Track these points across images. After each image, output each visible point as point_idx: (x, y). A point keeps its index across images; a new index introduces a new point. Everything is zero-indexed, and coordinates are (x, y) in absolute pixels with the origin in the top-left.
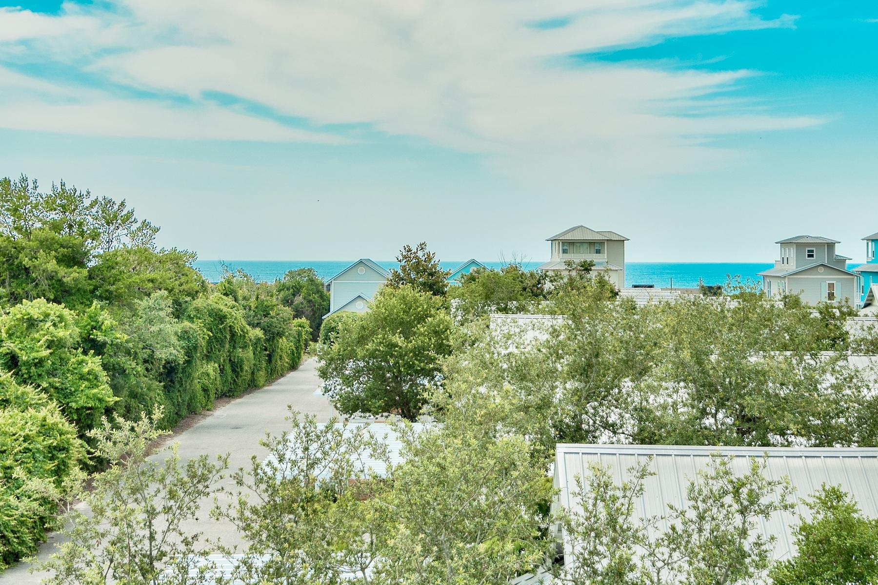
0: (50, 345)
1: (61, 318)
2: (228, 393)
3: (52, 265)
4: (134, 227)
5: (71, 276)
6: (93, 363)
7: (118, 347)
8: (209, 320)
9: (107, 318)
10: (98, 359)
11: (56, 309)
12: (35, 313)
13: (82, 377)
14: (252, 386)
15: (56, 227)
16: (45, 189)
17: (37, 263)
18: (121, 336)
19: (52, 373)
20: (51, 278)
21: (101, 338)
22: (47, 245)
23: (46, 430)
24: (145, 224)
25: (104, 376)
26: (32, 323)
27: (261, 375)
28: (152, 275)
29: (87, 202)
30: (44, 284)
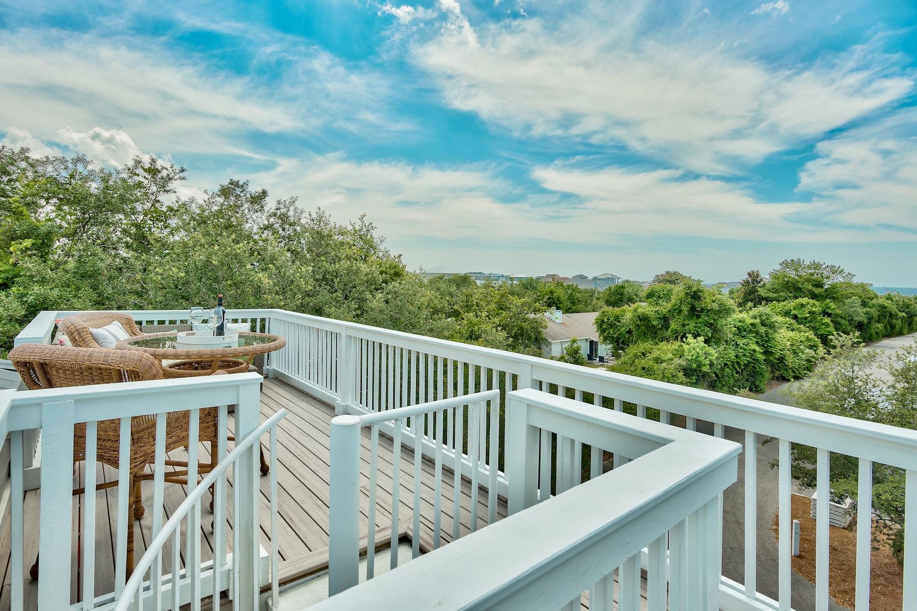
0: (810, 313)
1: (814, 304)
2: (889, 335)
3: (810, 287)
4: (844, 275)
5: (818, 291)
6: (827, 320)
7: (837, 315)
8: (878, 308)
9: (832, 305)
10: (829, 319)
11: (811, 301)
12: (804, 302)
13: (823, 324)
14: (900, 334)
15: (812, 275)
16: (807, 263)
17: (804, 286)
18: (838, 312)
19: (811, 322)
20: (810, 291)
21: (830, 312)
22: (808, 281)
23: (808, 339)
24: (849, 274)
25: (831, 324)
26: (802, 305)
27: (905, 331)
28: (852, 291)
29: (824, 267)
30: (807, 293)
